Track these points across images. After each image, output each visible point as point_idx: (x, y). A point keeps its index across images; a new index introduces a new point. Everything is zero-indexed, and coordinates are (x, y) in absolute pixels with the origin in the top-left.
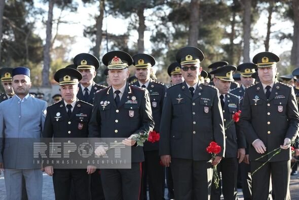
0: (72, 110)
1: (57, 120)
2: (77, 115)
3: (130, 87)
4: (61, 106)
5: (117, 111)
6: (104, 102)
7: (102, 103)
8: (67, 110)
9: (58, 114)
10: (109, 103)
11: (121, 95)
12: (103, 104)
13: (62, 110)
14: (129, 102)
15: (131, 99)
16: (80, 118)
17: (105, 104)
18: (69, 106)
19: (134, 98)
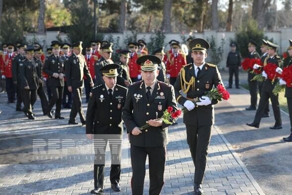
0: (112, 93)
1: (102, 101)
2: (116, 97)
3: (159, 84)
4: (104, 89)
5: (148, 105)
6: (137, 94)
7: (135, 95)
8: (109, 93)
9: (102, 96)
10: (141, 96)
11: (151, 91)
12: (136, 97)
13: (105, 93)
14: (158, 97)
15: (159, 95)
16: (119, 100)
17: (138, 97)
18: (110, 90)
19: (162, 94)
